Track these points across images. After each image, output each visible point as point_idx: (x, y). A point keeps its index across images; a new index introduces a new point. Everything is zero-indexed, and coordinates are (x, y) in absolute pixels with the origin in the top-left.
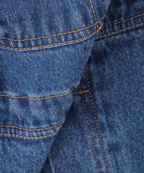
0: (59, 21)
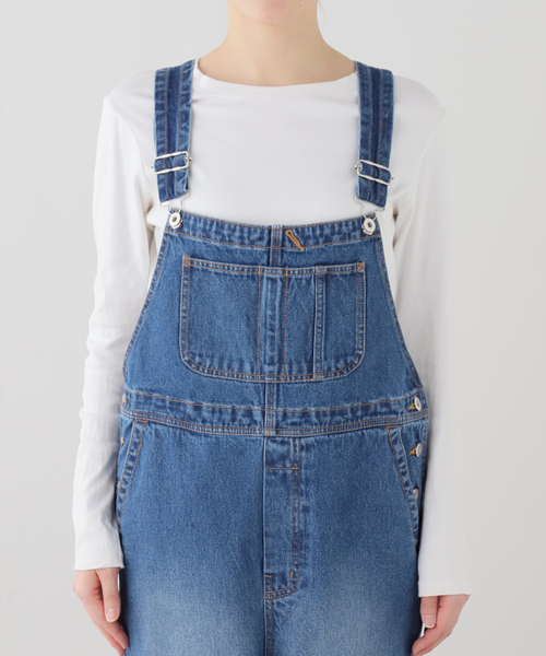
0: (236, 366)
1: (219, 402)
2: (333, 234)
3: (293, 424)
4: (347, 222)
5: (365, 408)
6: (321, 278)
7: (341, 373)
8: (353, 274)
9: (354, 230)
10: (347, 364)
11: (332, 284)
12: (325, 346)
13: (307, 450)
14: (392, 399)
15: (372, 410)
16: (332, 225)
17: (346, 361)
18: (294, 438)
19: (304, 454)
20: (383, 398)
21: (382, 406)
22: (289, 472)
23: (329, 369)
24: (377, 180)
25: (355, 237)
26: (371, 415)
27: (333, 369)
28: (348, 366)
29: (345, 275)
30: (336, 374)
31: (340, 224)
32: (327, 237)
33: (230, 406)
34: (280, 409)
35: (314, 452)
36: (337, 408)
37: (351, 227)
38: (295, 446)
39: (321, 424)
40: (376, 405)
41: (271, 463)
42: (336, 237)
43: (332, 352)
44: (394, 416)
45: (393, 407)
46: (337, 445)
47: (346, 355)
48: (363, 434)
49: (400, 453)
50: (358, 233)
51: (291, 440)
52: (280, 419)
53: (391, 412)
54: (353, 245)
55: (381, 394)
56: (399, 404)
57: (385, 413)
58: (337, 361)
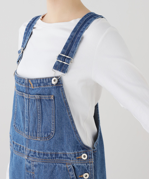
1: (18, 142)
2: (41, 83)
3: (32, 156)
4: (46, 78)
5: (57, 155)
6: (38, 100)
7: (46, 139)
8: (49, 100)
9: (49, 82)
10: (48, 136)
11: (43, 103)
12: (42, 127)
13: (36, 167)
14: (67, 153)
15: (59, 156)
16: (40, 79)
17: (48, 134)
18: (32, 161)
19: (35, 168)
20: (64, 152)
21: (63, 155)
22: (32, 174)
23: (42, 136)
24: (64, 63)
25: (49, 85)
26: (59, 158)
27: (43, 137)
28: (49, 136)
29: (47, 100)
30: (44, 139)
31: (43, 79)
32: (39, 84)
33: (20, 145)
34: (29, 149)
35: (37, 168)
36: (46, 153)
37: (47, 81)
38: (32, 164)
39: (40, 158)
40: (61, 154)
41: (27, 169)
42: (42, 84)
43: (43, 130)
44: (69, 160)
45: (68, 156)
46: (45, 167)
47: (48, 132)
48: (56, 165)
49: (72, 175)
50: (50, 84)
51: (31, 161)
52: (29, 153)
53: (68, 158)
54: (49, 88)
55: (63, 150)
56: (71, 155)
57: (65, 158)
58: (45, 134)
